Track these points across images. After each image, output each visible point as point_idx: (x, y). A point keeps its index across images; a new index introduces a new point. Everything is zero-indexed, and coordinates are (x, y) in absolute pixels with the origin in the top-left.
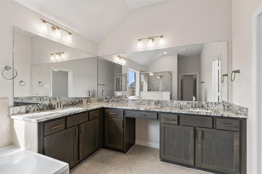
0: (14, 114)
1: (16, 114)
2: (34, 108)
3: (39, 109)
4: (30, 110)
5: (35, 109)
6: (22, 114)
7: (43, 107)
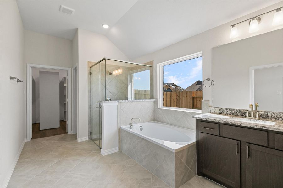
0: (211, 112)
1: (212, 113)
2: (227, 111)
3: (231, 113)
4: (223, 112)
5: (228, 113)
6: (216, 114)
7: (237, 113)
